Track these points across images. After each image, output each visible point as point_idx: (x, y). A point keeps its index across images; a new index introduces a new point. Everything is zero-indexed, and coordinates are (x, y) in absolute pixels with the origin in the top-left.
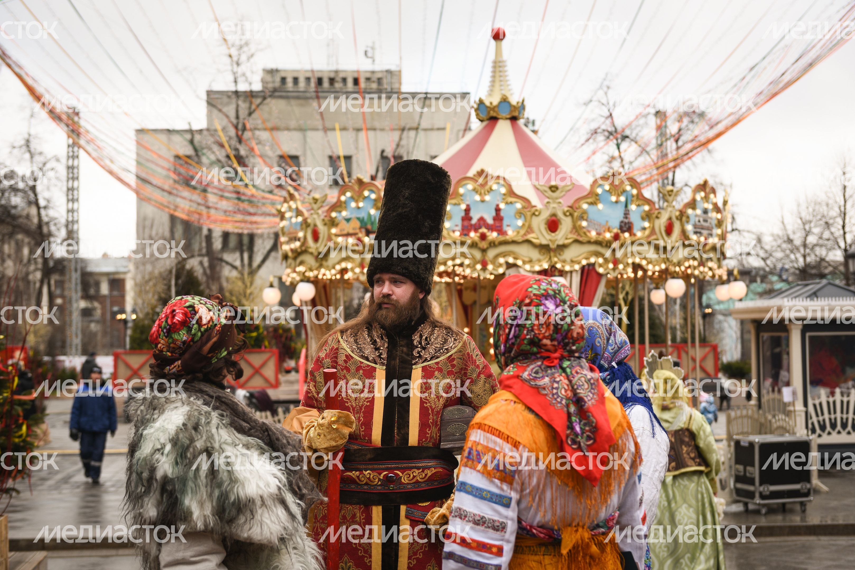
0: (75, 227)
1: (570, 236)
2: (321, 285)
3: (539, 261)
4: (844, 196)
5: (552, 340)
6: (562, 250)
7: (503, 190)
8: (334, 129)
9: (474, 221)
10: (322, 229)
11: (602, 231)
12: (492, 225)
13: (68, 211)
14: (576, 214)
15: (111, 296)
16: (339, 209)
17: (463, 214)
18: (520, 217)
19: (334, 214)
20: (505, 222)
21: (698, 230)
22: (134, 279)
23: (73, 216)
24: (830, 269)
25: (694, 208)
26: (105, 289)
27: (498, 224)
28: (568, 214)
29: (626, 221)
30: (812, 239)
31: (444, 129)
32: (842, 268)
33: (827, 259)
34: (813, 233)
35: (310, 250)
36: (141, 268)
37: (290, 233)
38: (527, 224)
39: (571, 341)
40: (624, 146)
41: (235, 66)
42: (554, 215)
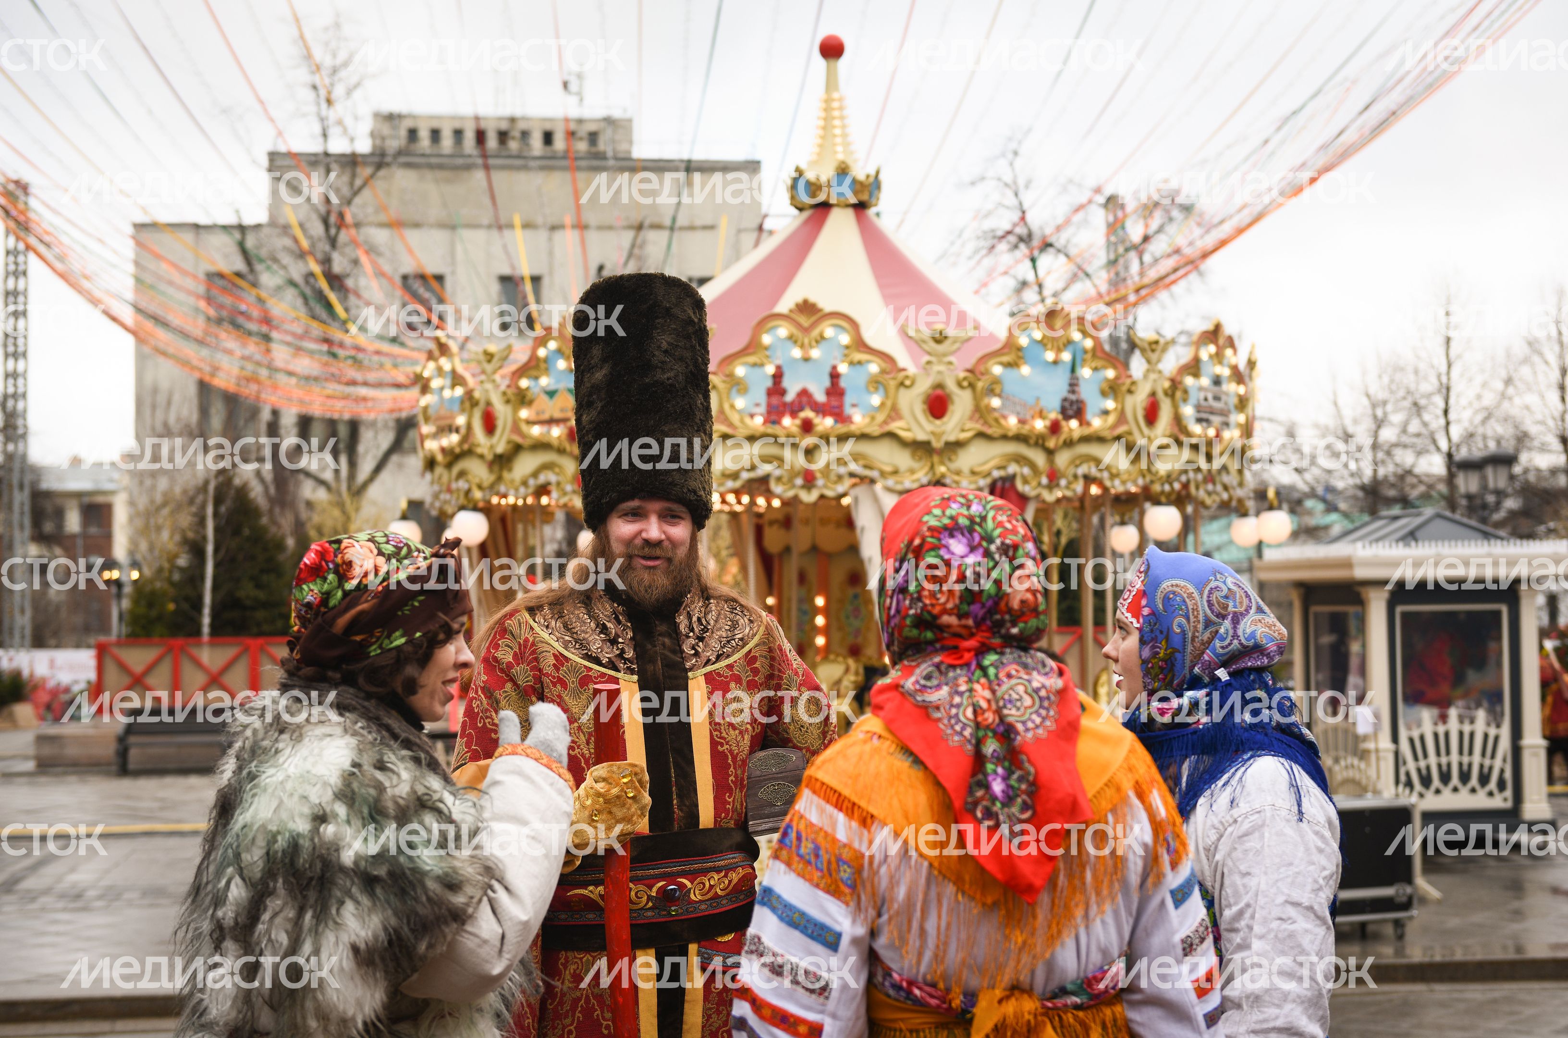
0: (20, 405)
1: (969, 425)
2: (496, 516)
3: (912, 471)
4: (1447, 355)
5: (960, 617)
6: (955, 452)
7: (845, 339)
8: (511, 226)
9: (790, 397)
10: (501, 410)
11: (1028, 417)
12: (824, 405)
13: (7, 376)
14: (980, 385)
15: (84, 535)
16: (534, 373)
17: (769, 383)
18: (877, 389)
19: (524, 383)
20: (848, 400)
21: (1204, 416)
22: (132, 503)
23: (15, 386)
24: (1422, 488)
25: (1196, 375)
26: (73, 522)
27: (834, 403)
28: (965, 384)
29: (1073, 397)
30: (1388, 435)
31: (711, 227)
32: (1443, 488)
33: (1417, 470)
34: (1392, 424)
35: (479, 450)
36: (148, 482)
37: (439, 418)
38: (889, 403)
39: (1007, 617)
40: (1046, 261)
41: (324, 105)
42: (940, 386)
